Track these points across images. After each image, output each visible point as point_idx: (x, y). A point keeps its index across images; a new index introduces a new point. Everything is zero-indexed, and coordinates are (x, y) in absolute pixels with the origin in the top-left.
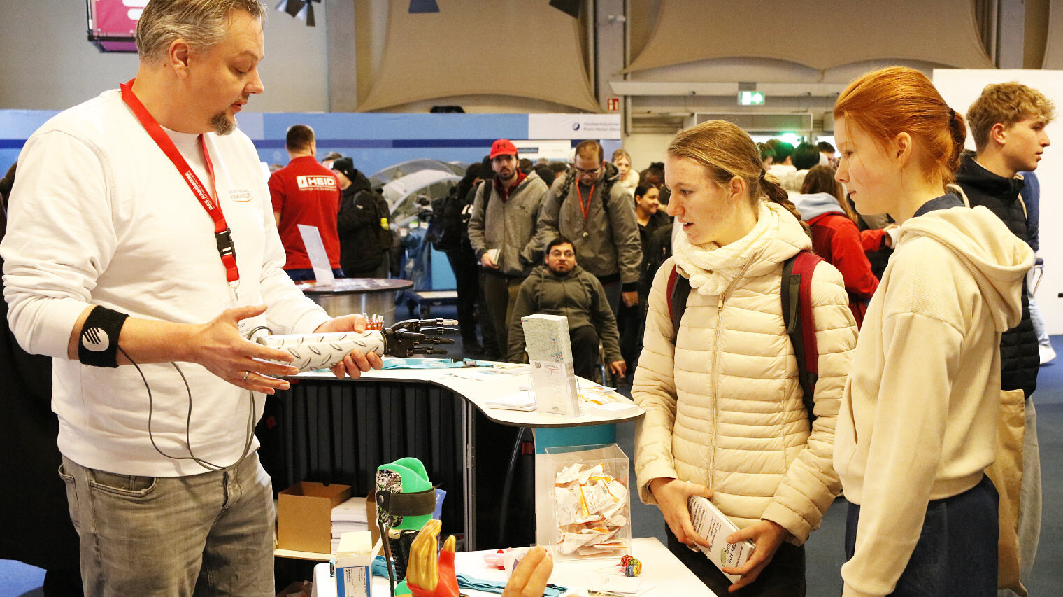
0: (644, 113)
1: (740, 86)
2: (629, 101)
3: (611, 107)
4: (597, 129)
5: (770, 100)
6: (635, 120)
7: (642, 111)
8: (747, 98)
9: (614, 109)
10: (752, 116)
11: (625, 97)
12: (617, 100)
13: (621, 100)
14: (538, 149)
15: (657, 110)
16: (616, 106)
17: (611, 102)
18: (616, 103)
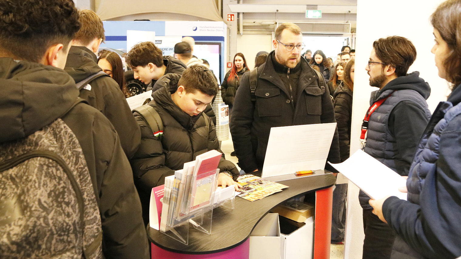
0: (251, 23)
1: (307, 7)
2: (241, 16)
3: (230, 19)
4: (208, 30)
5: (324, 14)
6: (244, 27)
7: (249, 22)
8: (311, 14)
9: (231, 20)
10: (313, 24)
11: (238, 14)
12: (233, 15)
13: (236, 15)
14: (161, 41)
15: (259, 21)
16: (233, 19)
17: (229, 16)
18: (233, 16)
